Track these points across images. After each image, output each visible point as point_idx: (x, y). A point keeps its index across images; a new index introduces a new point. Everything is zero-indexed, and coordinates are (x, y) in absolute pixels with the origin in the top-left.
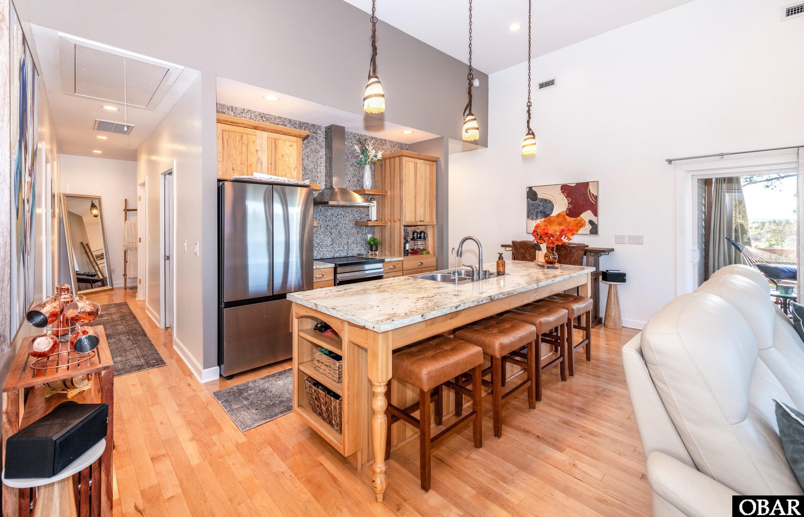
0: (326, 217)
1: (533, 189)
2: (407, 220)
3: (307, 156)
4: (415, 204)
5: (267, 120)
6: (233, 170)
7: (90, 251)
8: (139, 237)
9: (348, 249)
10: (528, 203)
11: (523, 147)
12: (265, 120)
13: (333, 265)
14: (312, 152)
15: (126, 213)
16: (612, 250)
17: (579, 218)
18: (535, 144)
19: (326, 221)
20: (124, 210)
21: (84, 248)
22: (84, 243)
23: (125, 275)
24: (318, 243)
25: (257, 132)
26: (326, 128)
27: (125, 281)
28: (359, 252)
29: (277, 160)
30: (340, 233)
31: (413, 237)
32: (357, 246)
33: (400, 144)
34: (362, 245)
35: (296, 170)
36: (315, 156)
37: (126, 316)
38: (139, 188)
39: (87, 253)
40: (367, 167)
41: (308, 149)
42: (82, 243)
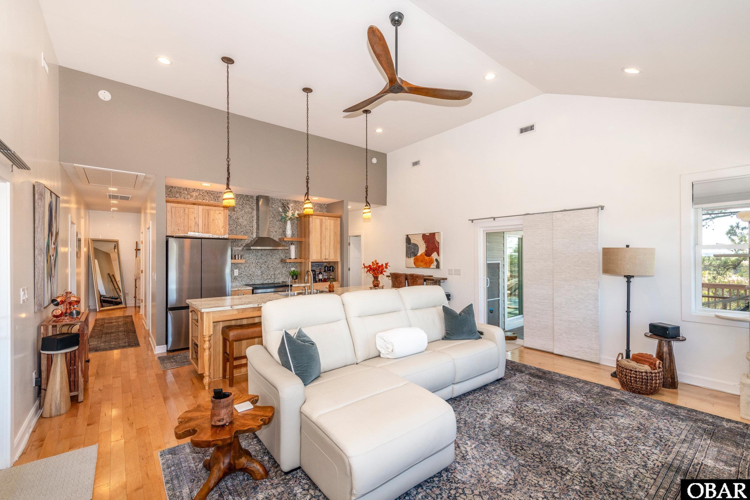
0: (257, 256)
1: (409, 236)
2: (313, 258)
3: (242, 216)
4: (321, 247)
5: (211, 195)
6: (178, 230)
7: (115, 280)
8: (141, 269)
9: (275, 278)
10: (406, 246)
11: (363, 213)
12: (210, 194)
13: (251, 288)
14: (246, 213)
15: (136, 252)
16: (446, 279)
17: (430, 257)
18: (370, 212)
19: (257, 259)
20: (135, 250)
21: (110, 278)
22: (111, 274)
23: (135, 297)
24: (250, 274)
25: (195, 206)
26: (257, 196)
27: (135, 301)
28: (284, 280)
29: (209, 223)
30: (268, 267)
31: (325, 270)
32: (282, 276)
33: (320, 204)
34: (286, 276)
35: (223, 228)
36: (248, 216)
37: (128, 323)
38: (141, 234)
39: (112, 282)
40: (289, 223)
41: (243, 212)
42: (109, 274)
